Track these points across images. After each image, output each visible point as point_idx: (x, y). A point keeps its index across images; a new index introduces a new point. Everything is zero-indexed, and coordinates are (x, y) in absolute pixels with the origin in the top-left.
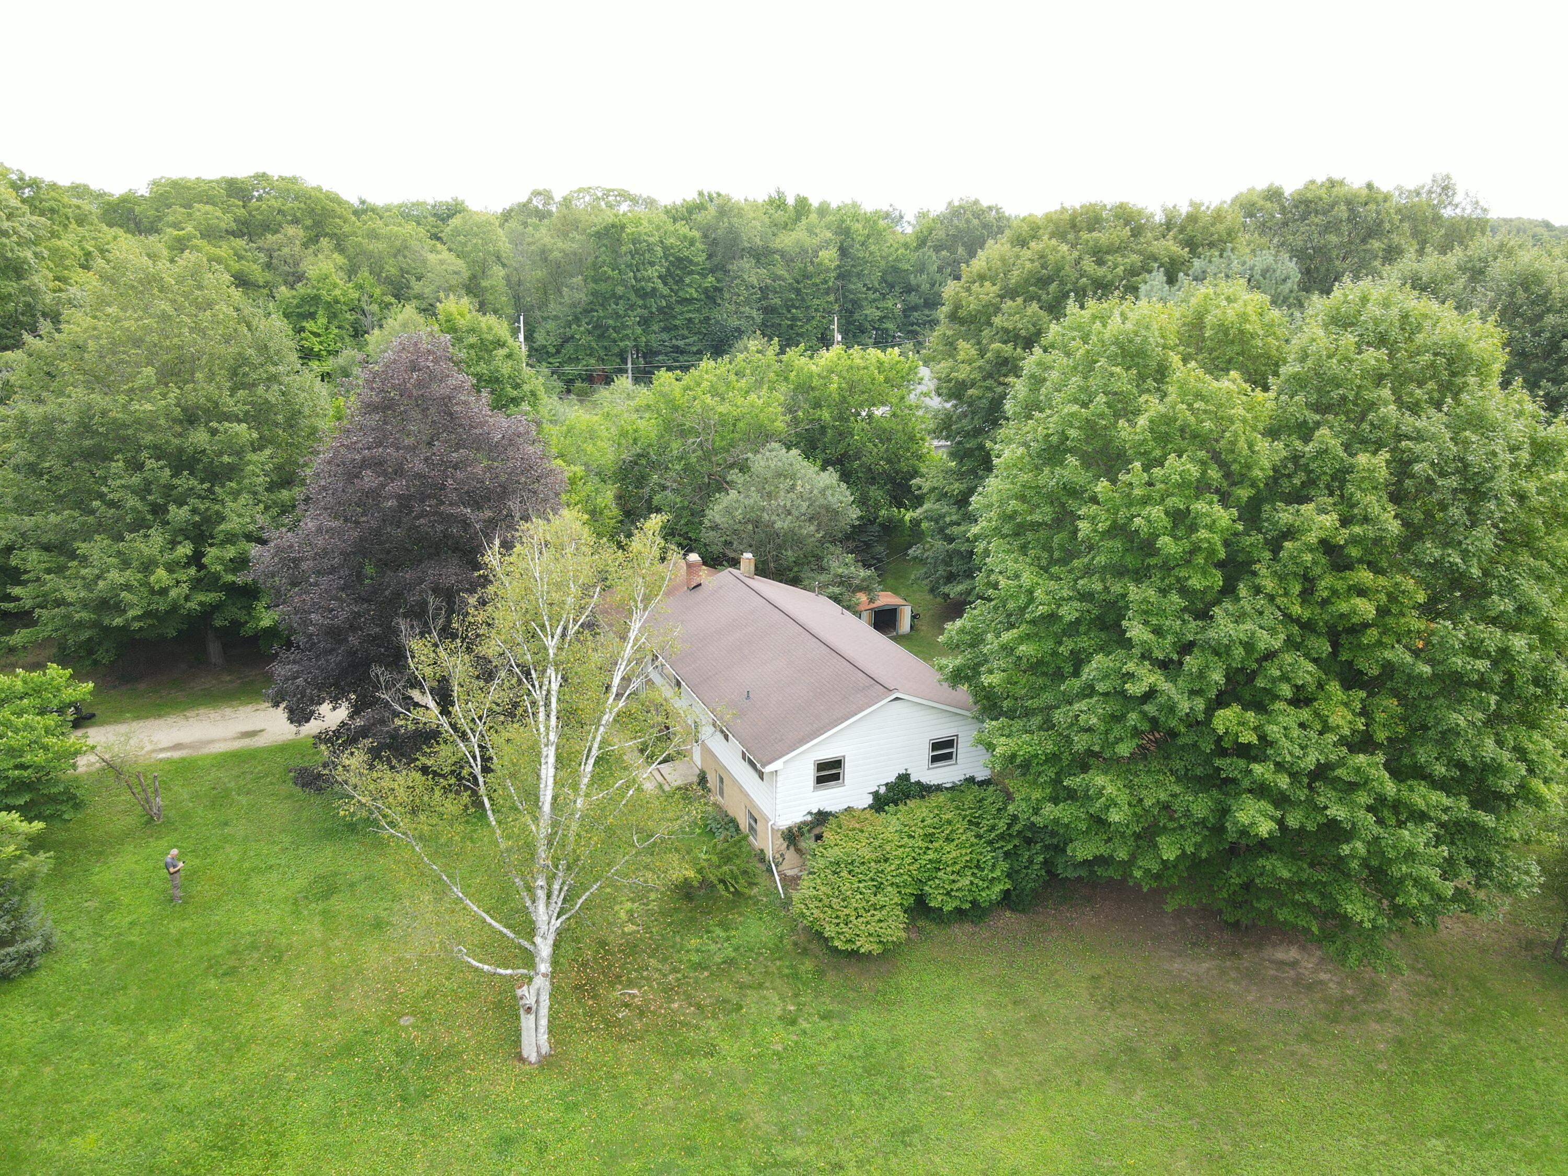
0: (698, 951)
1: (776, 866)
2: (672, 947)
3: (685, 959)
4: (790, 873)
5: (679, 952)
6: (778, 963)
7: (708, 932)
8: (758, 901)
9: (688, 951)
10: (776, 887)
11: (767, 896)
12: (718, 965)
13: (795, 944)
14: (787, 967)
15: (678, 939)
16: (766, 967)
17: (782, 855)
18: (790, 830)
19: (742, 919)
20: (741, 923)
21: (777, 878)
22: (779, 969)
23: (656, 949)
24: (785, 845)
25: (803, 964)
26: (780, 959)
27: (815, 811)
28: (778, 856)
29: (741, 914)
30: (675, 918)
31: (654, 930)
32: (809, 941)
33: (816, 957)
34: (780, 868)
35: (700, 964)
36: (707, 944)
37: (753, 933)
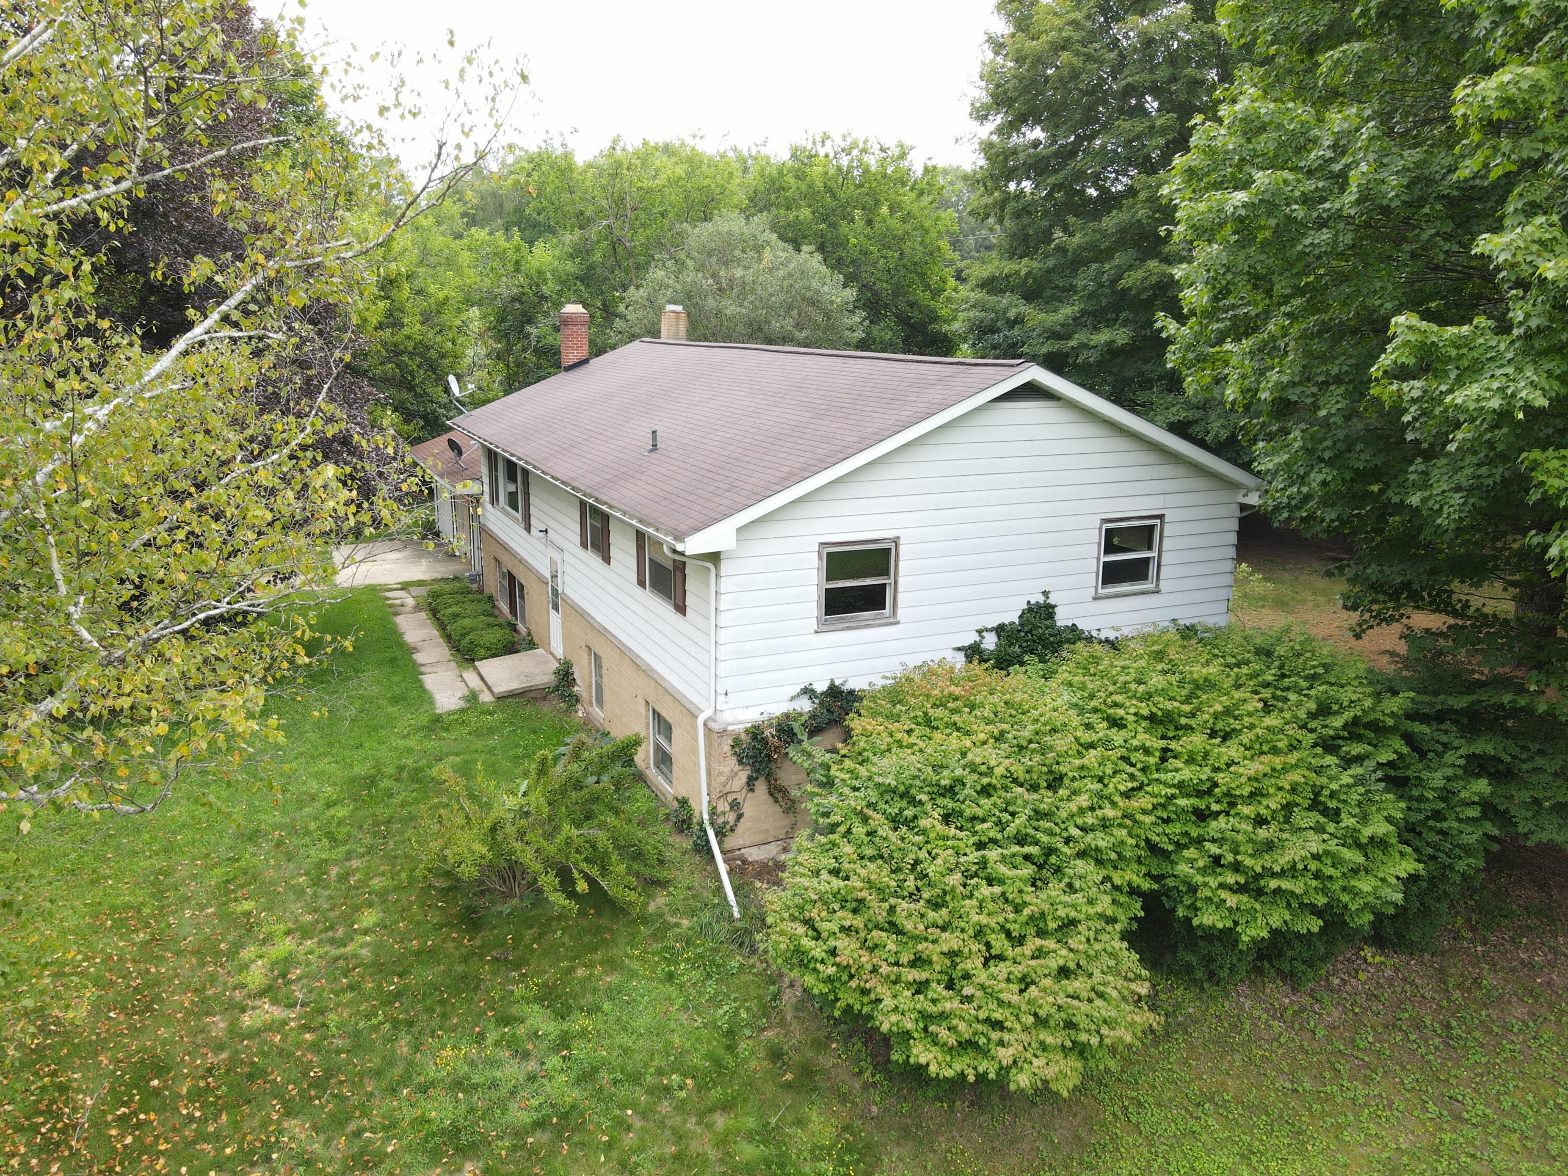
0: (459, 1084)
1: (720, 834)
2: (378, 1073)
3: (408, 1114)
4: (755, 855)
5: (393, 1091)
6: (720, 1121)
7: (505, 1020)
8: (667, 926)
9: (423, 1089)
10: (720, 889)
11: (693, 913)
12: (519, 1133)
13: (776, 1054)
14: (750, 1137)
15: (403, 1046)
16: (679, 1136)
17: (735, 805)
18: (755, 733)
19: (613, 979)
20: (612, 993)
21: (723, 868)
22: (723, 1142)
23: (320, 1084)
24: (743, 776)
25: (800, 1122)
26: (726, 1106)
27: (821, 687)
28: (723, 806)
29: (612, 965)
30: (411, 980)
31: (332, 1018)
32: (819, 1045)
33: (844, 1098)
34: (732, 841)
35: (455, 1131)
36: (495, 1063)
37: (642, 1022)
